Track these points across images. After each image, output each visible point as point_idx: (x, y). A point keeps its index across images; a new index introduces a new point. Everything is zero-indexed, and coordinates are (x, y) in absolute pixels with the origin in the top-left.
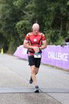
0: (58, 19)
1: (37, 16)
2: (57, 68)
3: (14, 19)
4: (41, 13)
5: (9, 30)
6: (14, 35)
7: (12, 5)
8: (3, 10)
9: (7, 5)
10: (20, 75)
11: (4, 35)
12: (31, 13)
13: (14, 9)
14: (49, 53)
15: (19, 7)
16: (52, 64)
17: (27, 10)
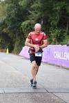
0: (64, 19)
1: (43, 15)
2: (63, 68)
3: (19, 19)
4: (46, 12)
5: (15, 29)
6: (19, 35)
7: (18, 5)
8: (8, 10)
9: (13, 5)
10: (25, 75)
11: (9, 35)
12: (36, 13)
13: (19, 9)
14: (55, 52)
15: (24, 7)
16: (58, 64)
17: (32, 10)
